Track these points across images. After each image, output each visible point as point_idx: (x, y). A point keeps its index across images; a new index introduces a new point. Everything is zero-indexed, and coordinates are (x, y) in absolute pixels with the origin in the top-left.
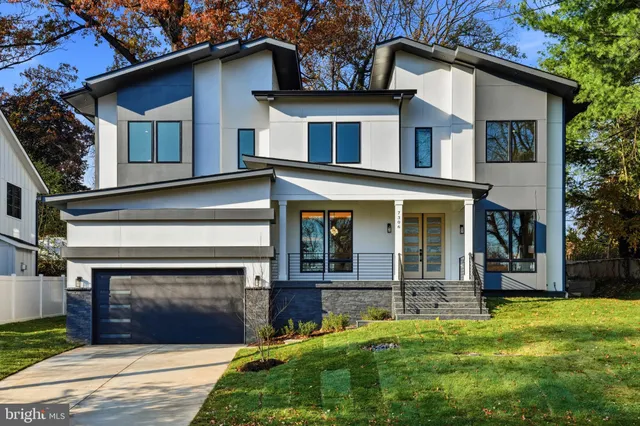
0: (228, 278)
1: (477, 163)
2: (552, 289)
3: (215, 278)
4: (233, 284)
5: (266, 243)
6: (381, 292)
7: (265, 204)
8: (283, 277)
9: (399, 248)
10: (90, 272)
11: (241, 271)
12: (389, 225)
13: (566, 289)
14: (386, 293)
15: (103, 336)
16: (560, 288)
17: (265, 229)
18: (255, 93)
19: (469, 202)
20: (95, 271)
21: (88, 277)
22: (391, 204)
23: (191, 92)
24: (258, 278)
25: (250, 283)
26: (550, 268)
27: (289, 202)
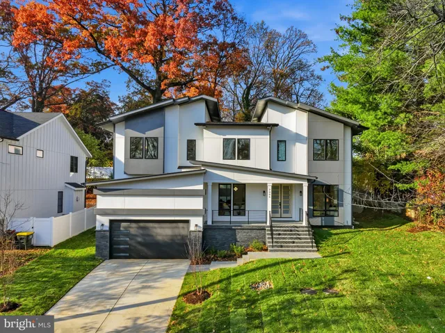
0: (181, 225)
1: (309, 161)
2: (346, 224)
3: (174, 225)
4: (183, 228)
5: (201, 207)
6: (260, 231)
7: (201, 187)
8: (210, 223)
9: (269, 209)
10: (108, 221)
11: (187, 222)
12: (264, 192)
13: (353, 224)
14: (263, 232)
15: (115, 254)
16: (350, 224)
17: (200, 200)
18: (196, 124)
19: (305, 184)
20: (111, 221)
21: (107, 224)
22: (265, 185)
23: (163, 124)
24: (196, 225)
25: (192, 228)
26: (345, 214)
27: (213, 183)
